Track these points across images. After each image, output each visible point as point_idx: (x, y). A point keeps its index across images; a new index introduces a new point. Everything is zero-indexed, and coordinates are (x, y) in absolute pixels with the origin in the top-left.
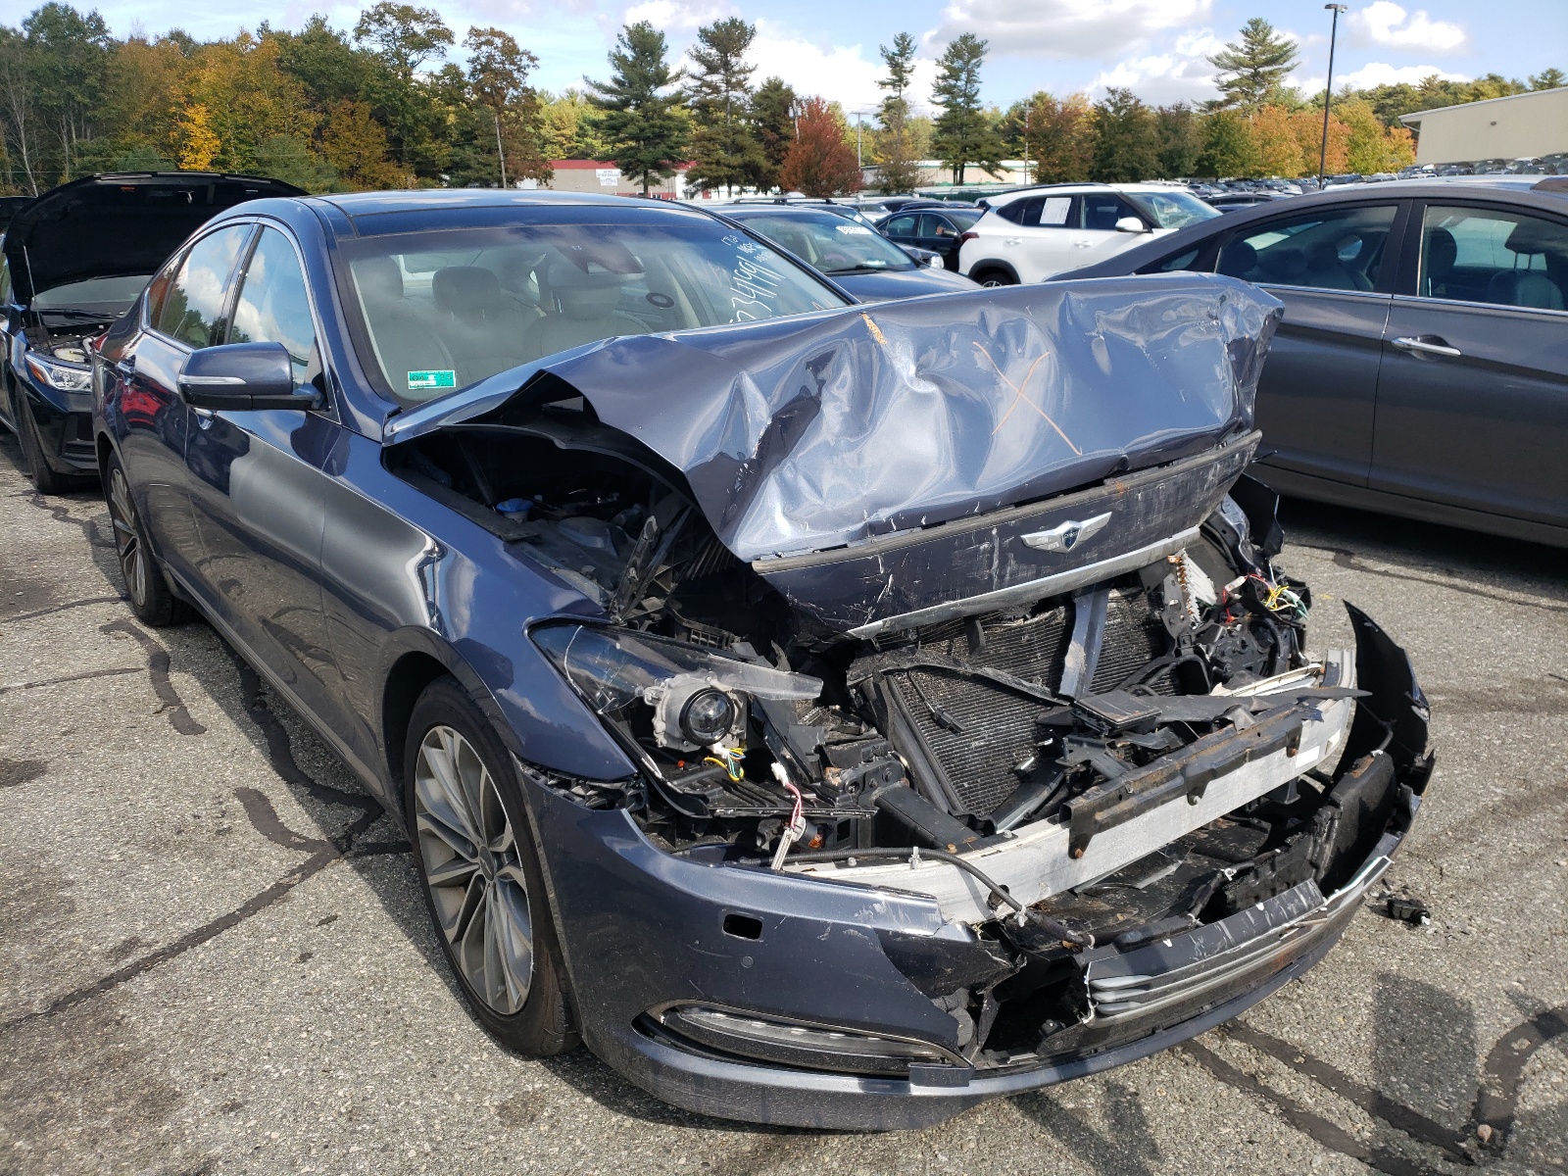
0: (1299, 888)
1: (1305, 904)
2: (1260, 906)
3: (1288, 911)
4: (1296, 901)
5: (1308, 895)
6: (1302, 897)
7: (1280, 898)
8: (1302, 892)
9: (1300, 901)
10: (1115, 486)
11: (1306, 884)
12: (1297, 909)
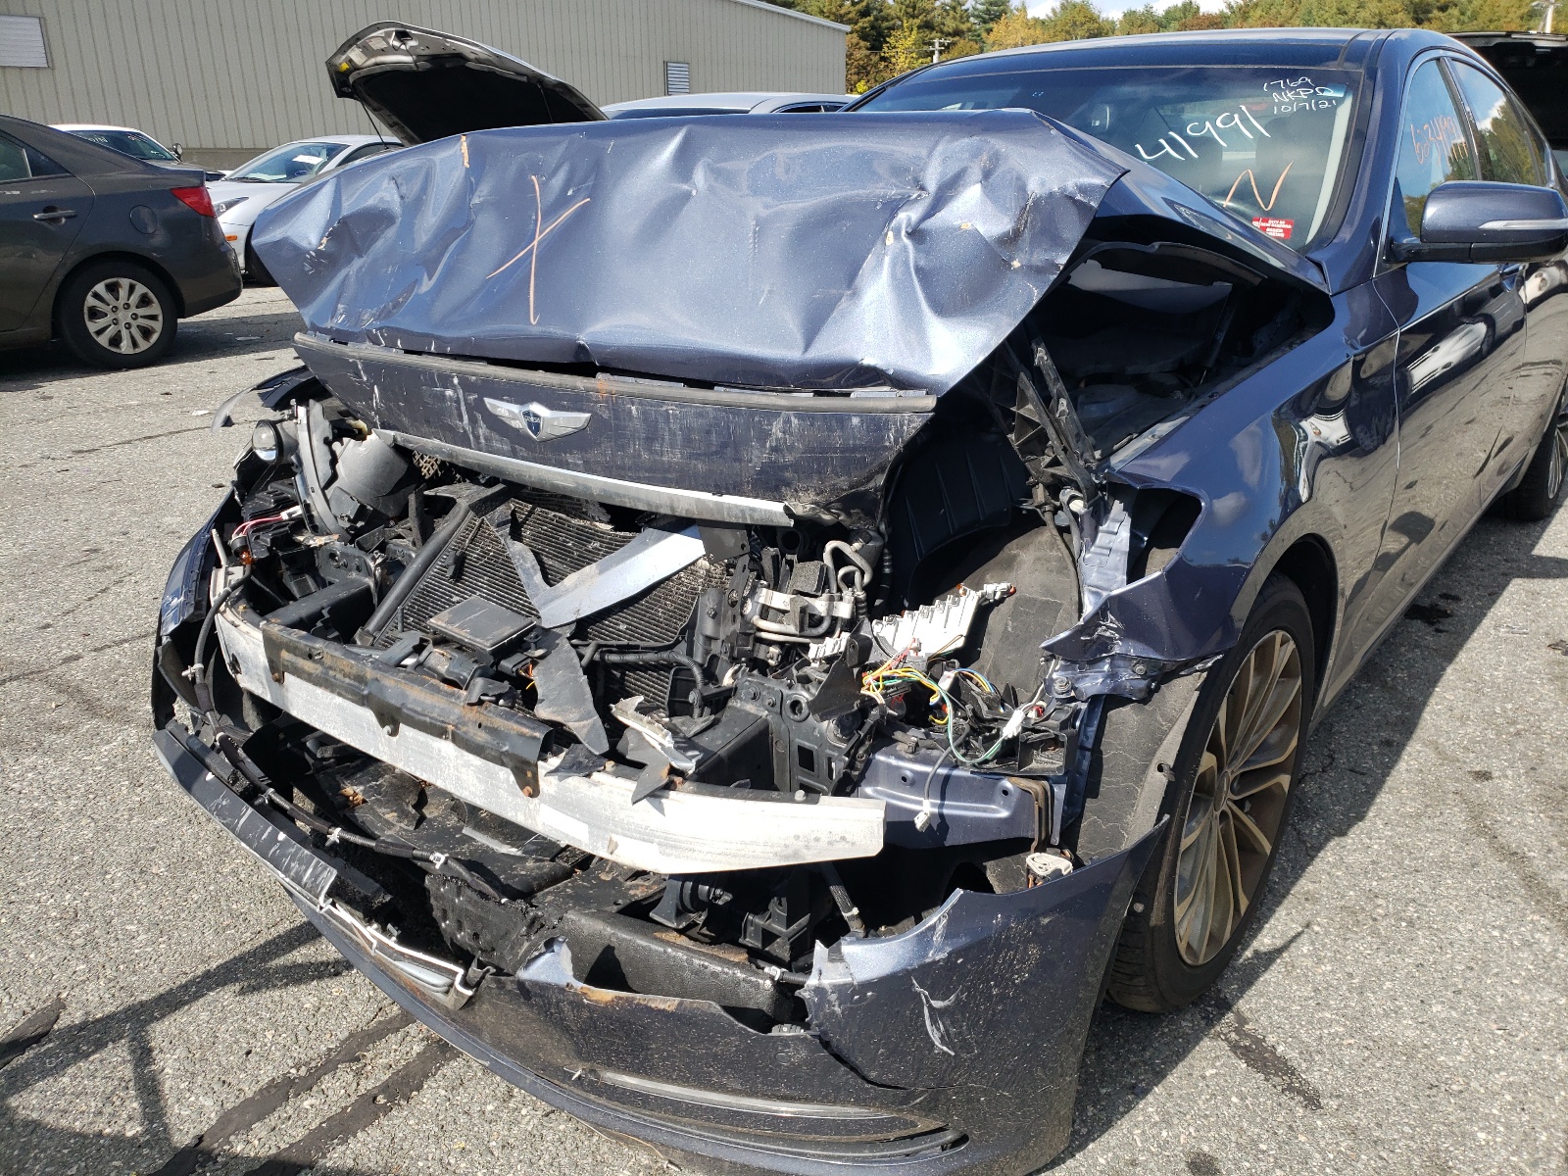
0: (318, 863)
1: (305, 879)
2: (282, 836)
3: (289, 864)
4: (304, 867)
5: (315, 876)
6: (310, 871)
7: (298, 850)
8: (315, 868)
9: (305, 871)
10: (603, 382)
11: (325, 868)
12: (297, 873)
